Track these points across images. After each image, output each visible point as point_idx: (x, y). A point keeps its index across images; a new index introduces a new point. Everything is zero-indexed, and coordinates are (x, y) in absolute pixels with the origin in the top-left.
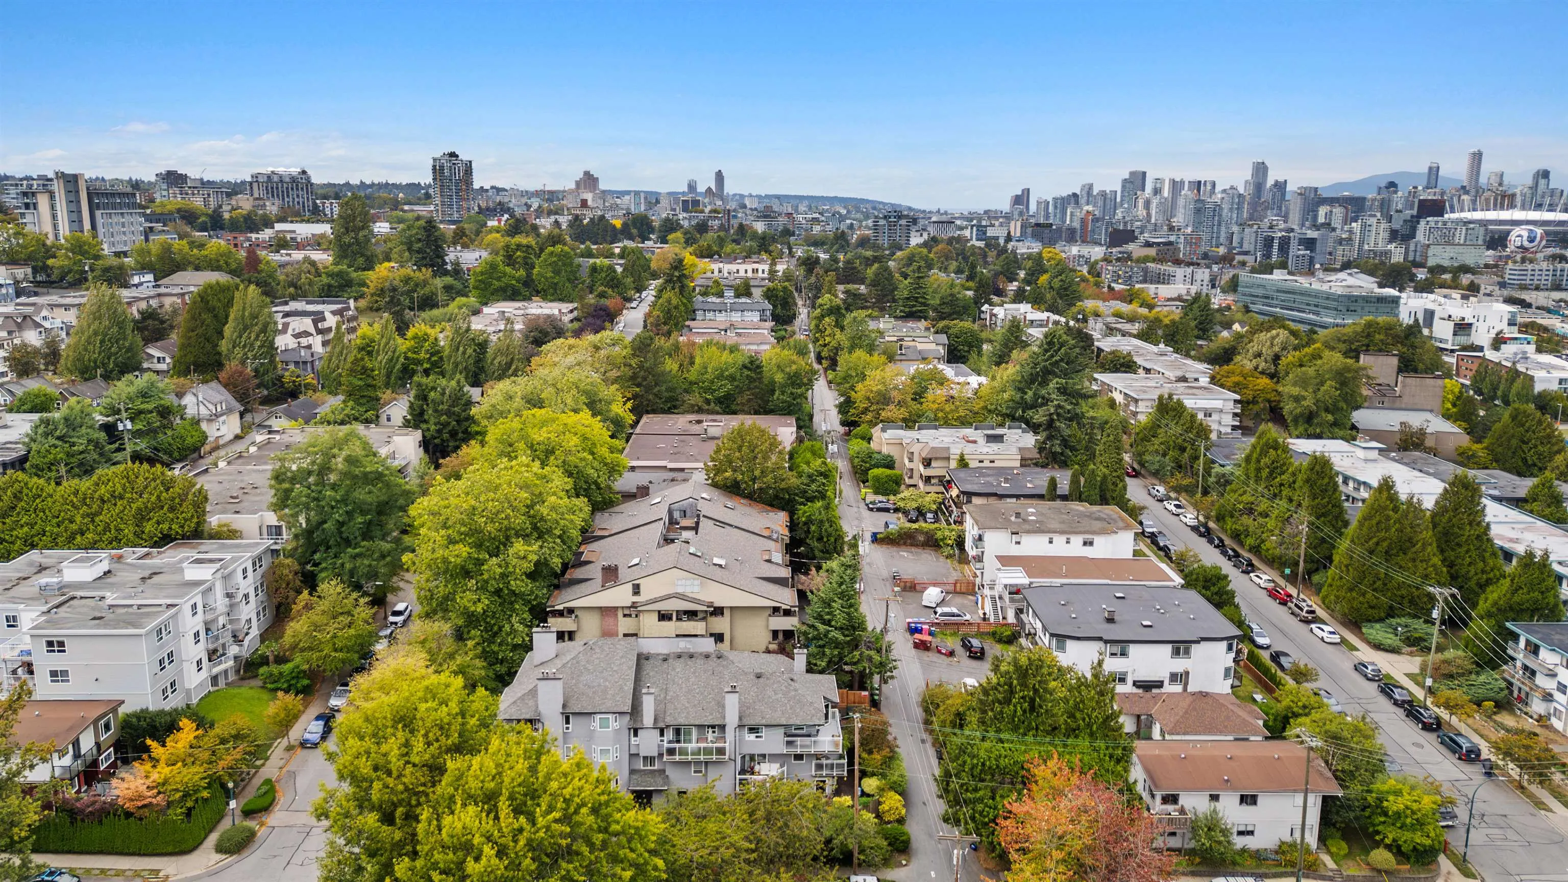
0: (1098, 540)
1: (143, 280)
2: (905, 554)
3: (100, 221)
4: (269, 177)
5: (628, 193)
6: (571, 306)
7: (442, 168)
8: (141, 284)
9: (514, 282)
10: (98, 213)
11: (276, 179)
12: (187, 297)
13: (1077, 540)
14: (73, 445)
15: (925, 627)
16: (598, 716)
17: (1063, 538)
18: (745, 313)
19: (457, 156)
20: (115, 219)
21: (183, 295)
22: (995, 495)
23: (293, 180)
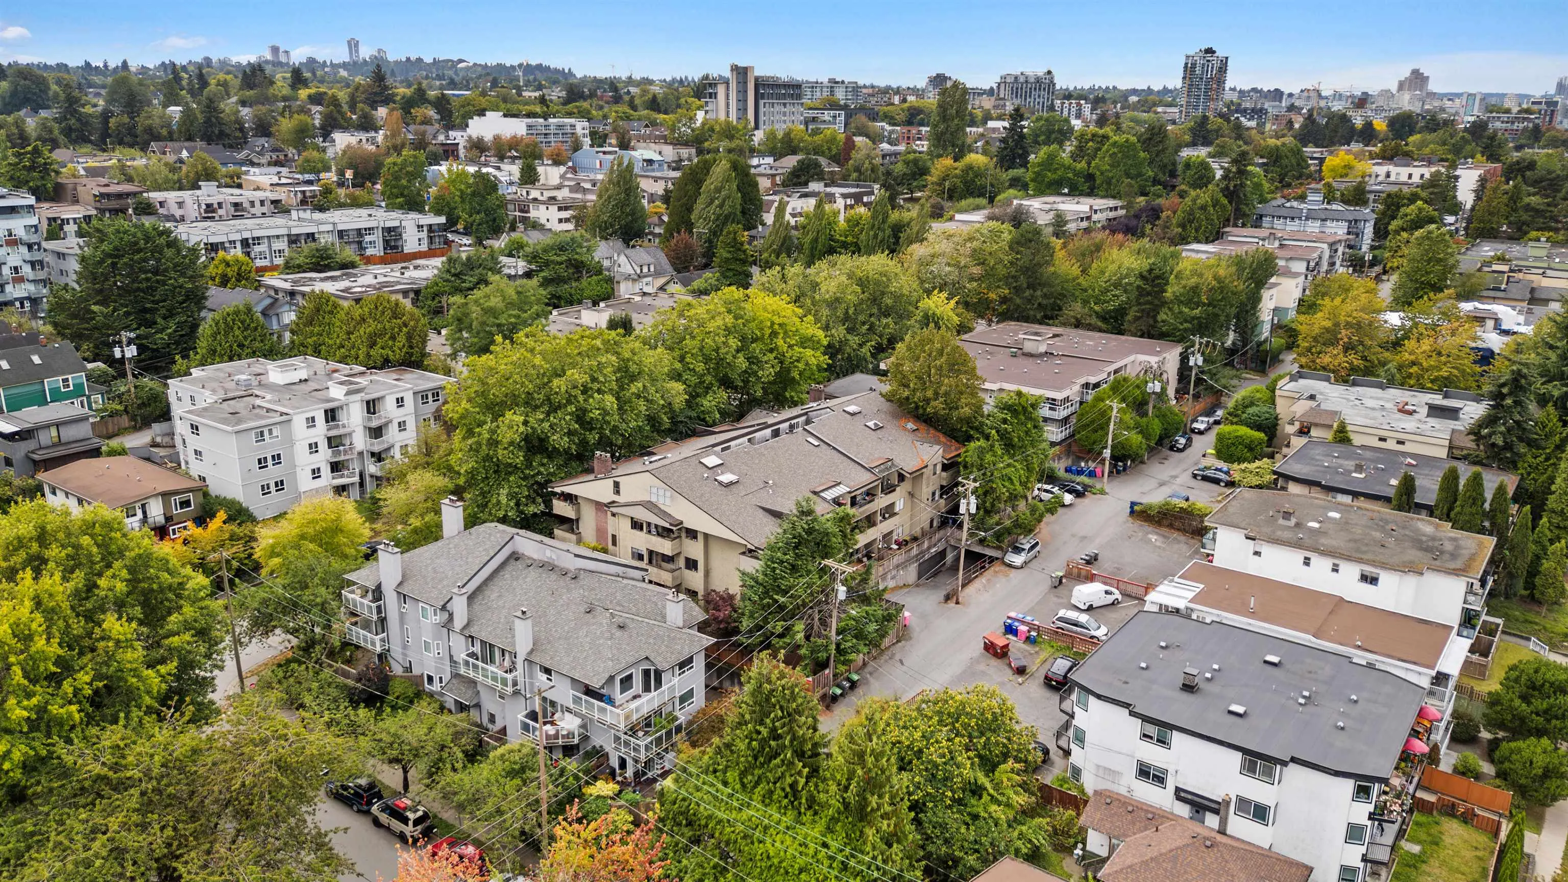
0: (1387, 578)
1: (762, 162)
2: (1153, 538)
3: (762, 110)
4: (1016, 78)
5: (1459, 95)
6: (1111, 203)
7: (1194, 65)
8: (759, 166)
9: (1070, 175)
10: (762, 102)
11: (1022, 79)
12: (778, 178)
13: (1351, 571)
14: (464, 282)
15: (1023, 628)
16: (421, 604)
17: (1328, 563)
18: (1328, 223)
19: (1214, 52)
20: (777, 108)
21: (774, 176)
22: (1317, 484)
23: (1038, 80)
